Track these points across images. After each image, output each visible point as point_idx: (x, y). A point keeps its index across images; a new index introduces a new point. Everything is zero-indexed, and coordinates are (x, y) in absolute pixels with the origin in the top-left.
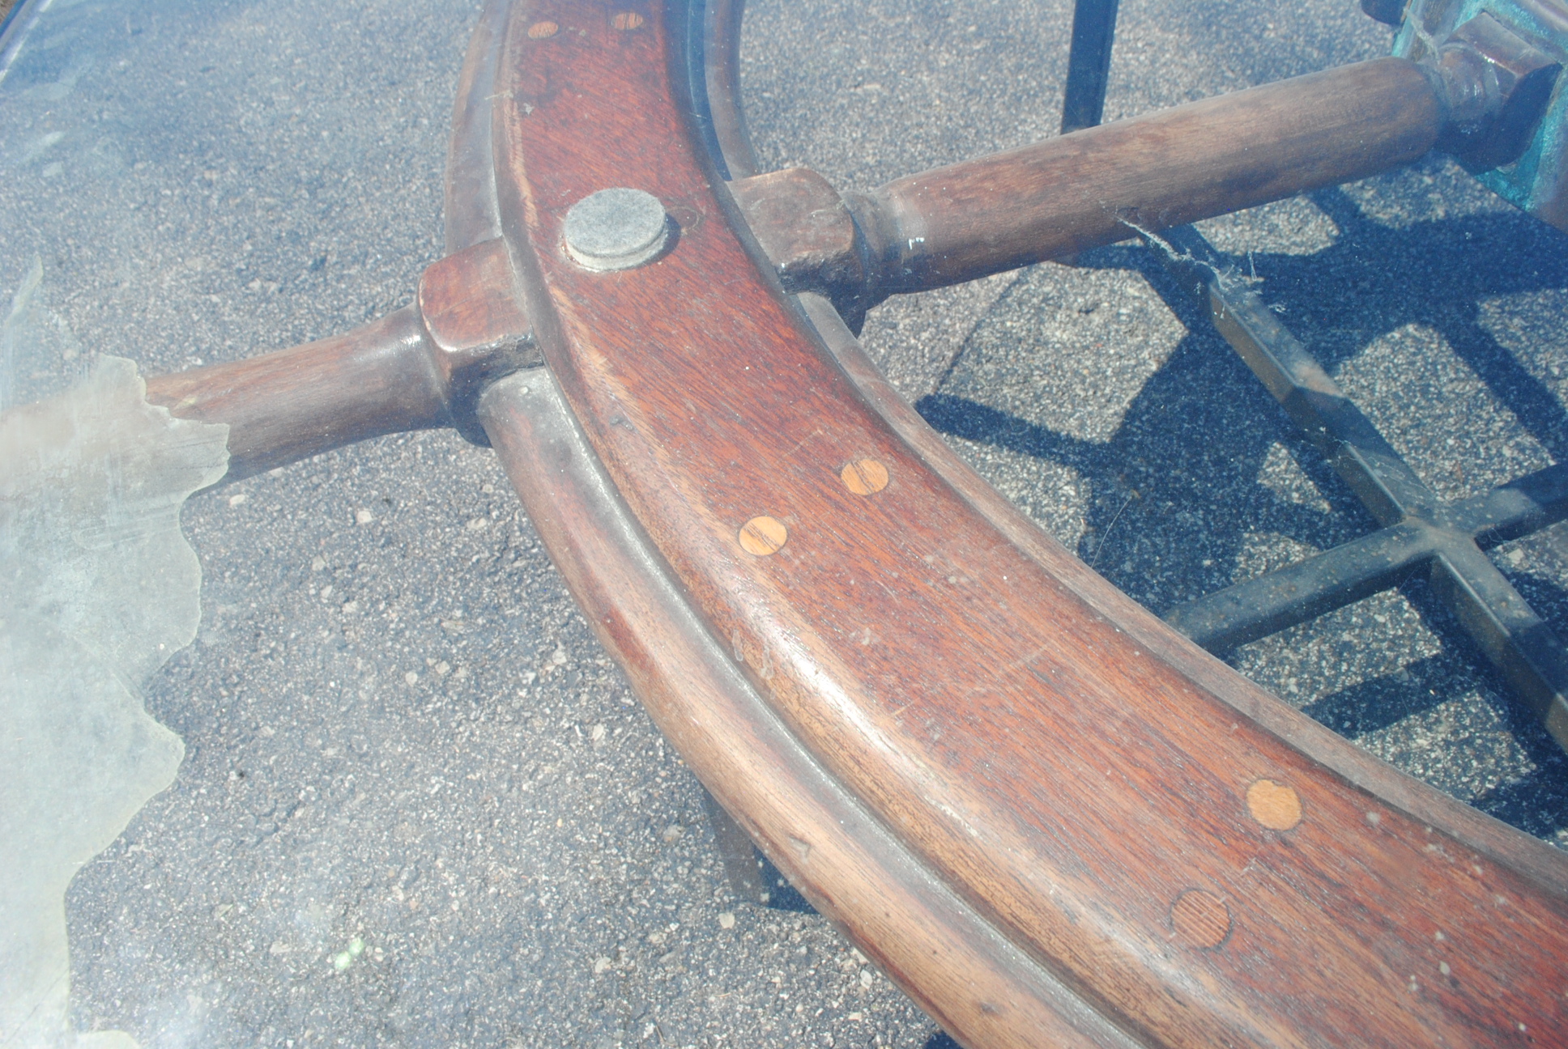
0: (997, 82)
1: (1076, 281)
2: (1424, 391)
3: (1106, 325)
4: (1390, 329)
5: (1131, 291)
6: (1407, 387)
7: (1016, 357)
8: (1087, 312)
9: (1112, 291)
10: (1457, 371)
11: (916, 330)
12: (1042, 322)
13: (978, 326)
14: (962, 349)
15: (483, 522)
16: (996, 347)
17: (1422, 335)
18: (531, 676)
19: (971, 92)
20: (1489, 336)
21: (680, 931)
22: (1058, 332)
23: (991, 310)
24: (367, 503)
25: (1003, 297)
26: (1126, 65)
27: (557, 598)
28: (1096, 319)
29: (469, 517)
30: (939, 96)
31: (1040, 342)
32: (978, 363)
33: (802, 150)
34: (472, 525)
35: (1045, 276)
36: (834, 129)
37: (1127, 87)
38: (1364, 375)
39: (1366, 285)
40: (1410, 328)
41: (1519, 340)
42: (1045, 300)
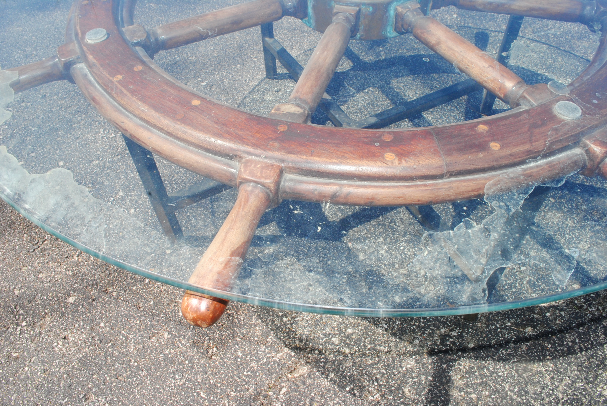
0: (256, 30)
1: (275, 83)
2: (373, 105)
3: (283, 94)
4: (364, 89)
5: (291, 85)
6: (368, 104)
7: (256, 105)
8: (278, 92)
9: (285, 85)
10: (382, 99)
11: (227, 100)
12: (264, 95)
13: (245, 98)
14: (240, 104)
15: (97, 162)
16: (250, 103)
17: (374, 90)
18: (112, 199)
19: (247, 34)
20: (393, 89)
21: (155, 256)
22: (269, 97)
23: (249, 93)
24: (62, 160)
25: (253, 89)
26: (295, 23)
27: (120, 178)
28: (280, 93)
29: (93, 161)
30: (238, 36)
31: (263, 100)
32: (245, 107)
33: (195, 53)
34: (94, 163)
35: (266, 83)
36: (205, 47)
37: (295, 29)
38: (356, 102)
39: (359, 78)
40: (371, 89)
41: (401, 89)
42: (265, 89)
